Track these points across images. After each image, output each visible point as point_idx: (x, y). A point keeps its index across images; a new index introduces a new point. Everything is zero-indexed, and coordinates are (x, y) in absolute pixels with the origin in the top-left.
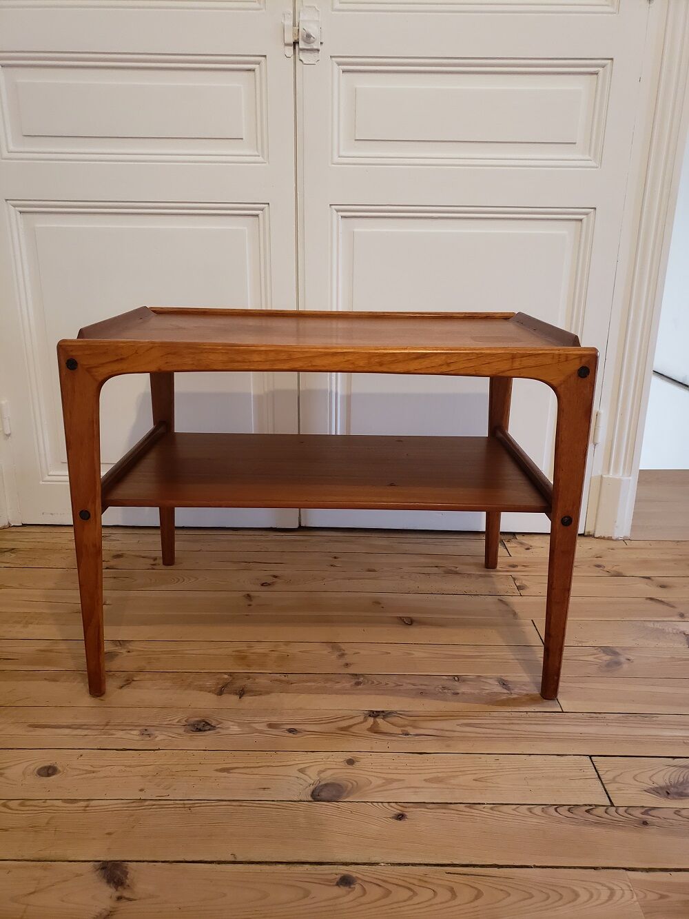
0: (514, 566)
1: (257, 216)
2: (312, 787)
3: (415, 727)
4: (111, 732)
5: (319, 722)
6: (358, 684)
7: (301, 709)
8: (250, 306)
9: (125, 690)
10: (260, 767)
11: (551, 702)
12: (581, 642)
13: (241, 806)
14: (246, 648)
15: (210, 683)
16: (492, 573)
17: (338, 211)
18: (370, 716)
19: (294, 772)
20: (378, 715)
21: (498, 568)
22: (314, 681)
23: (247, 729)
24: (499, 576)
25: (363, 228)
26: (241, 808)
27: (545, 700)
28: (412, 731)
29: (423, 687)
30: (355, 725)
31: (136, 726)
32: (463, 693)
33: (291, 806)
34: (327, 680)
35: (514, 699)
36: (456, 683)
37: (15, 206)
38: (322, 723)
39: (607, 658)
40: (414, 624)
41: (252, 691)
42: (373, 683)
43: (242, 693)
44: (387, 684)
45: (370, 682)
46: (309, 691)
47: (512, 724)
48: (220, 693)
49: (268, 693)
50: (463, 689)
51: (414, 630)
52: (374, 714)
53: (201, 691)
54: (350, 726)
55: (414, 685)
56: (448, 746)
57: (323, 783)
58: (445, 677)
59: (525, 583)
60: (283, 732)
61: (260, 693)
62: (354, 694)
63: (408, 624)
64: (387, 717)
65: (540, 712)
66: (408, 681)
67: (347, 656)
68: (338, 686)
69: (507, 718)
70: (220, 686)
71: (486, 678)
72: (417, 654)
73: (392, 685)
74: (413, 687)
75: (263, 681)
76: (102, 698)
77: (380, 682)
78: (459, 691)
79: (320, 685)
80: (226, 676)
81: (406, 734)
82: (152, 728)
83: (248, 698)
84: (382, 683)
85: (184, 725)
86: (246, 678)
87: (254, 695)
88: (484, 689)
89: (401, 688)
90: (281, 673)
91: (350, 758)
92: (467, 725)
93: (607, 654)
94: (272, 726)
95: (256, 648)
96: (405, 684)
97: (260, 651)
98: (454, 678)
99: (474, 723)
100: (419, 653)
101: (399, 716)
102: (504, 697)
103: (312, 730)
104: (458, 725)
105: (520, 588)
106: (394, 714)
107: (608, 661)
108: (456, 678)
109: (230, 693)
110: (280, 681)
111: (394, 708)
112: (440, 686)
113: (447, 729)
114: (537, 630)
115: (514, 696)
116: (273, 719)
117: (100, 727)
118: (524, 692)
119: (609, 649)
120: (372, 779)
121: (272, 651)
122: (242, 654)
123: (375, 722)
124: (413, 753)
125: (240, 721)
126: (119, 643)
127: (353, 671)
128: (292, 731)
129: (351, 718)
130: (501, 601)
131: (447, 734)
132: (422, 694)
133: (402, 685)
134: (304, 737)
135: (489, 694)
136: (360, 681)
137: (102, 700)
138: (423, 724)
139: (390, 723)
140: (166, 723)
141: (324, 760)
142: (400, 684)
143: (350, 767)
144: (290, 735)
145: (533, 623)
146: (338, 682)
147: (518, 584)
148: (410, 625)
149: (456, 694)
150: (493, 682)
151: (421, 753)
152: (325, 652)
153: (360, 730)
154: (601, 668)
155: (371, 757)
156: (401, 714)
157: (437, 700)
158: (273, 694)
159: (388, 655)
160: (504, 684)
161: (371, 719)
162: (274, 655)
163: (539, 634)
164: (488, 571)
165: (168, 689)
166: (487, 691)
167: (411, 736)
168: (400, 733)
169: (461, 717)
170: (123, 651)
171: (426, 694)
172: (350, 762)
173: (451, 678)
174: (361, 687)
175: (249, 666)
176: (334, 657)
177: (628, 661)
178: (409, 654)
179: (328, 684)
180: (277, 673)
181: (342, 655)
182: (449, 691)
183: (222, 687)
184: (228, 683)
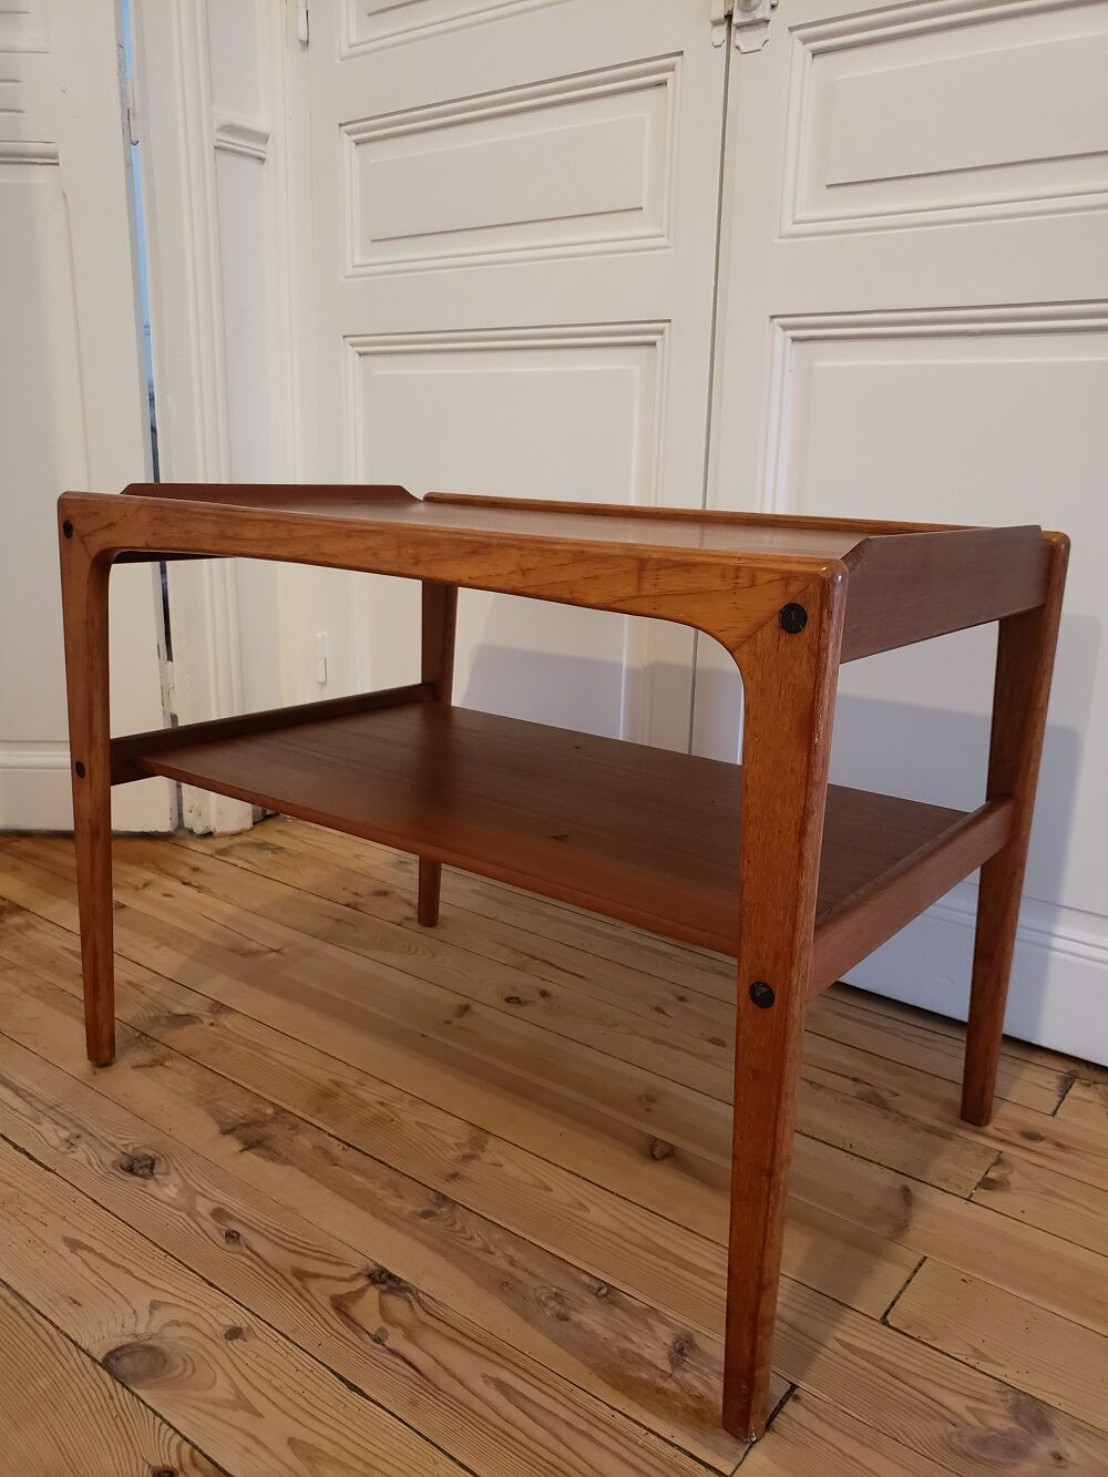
0: (1032, 1136)
1: (653, 344)
2: (128, 1340)
3: (409, 1336)
4: (44, 1119)
5: (280, 1241)
6: (427, 1214)
7: (292, 1210)
9: (136, 1073)
10: (118, 1266)
11: (728, 1443)
12: (985, 1358)
13: (14, 1309)
14: (352, 1083)
15: (237, 1110)
16: (963, 1133)
17: (784, 327)
18: (369, 1276)
19: (143, 1299)
20: (382, 1283)
21: (990, 1129)
22: (370, 1177)
23: (183, 1200)
24: (969, 1142)
26: (12, 1313)
27: (723, 1432)
28: (395, 1340)
29: (521, 1275)
30: (328, 1277)
31: (77, 1125)
32: (578, 1325)
33: (64, 1350)
34: (391, 1186)
35: (660, 1391)
36: (591, 1300)
37: (353, 345)
38: (285, 1248)
39: (1001, 1422)
40: (666, 1161)
41: (268, 1149)
42: (452, 1225)
43: (249, 1146)
44: (472, 1238)
45: (449, 1222)
46: (345, 1191)
47: (589, 1437)
48: (226, 1131)
49: (286, 1162)
50: (592, 1318)
51: (658, 1174)
52: (381, 1278)
53: (213, 1116)
54: (316, 1276)
55: (513, 1263)
56: (413, 1403)
57: (151, 1343)
58: (586, 1279)
59: (1014, 1178)
60: (219, 1230)
61: (275, 1157)
62: (398, 1228)
63: (653, 1158)
64: (392, 1293)
65: (680, 1449)
66: (511, 1251)
67: (474, 1162)
68: (393, 1203)
69: (591, 1419)
70: (243, 1121)
71: (663, 1320)
72: (596, 1214)
73: (478, 1243)
74: (505, 1265)
75: (305, 1141)
76: (98, 1071)
77: (463, 1230)
78: (575, 1317)
79: (371, 1187)
80: (270, 1111)
81: (377, 1340)
82: (88, 1138)
83: (250, 1156)
84: (465, 1233)
85: (124, 1153)
86: (288, 1126)
87: (264, 1157)
88: (627, 1338)
89: (485, 1258)
90: (344, 1142)
91: (244, 1326)
92: (501, 1386)
93: (1016, 1418)
94: (219, 1214)
95: (368, 1089)
96: (499, 1253)
97: (364, 1095)
98: (600, 1290)
99: (517, 1392)
100: (601, 1213)
101: (410, 1302)
102: (644, 1376)
103: (259, 1251)
104: (484, 1376)
105: (987, 1184)
106: (408, 1294)
107: (992, 1433)
108: (604, 1291)
109: (238, 1138)
110: (326, 1153)
111: (425, 1284)
112: (554, 1290)
113: (457, 1372)
114: (909, 1281)
115: (669, 1385)
116: (235, 1205)
117: (41, 1107)
118: (701, 1389)
119: (1039, 1411)
120: (222, 1382)
121: (381, 1104)
122: (336, 1089)
123: (361, 1292)
124: (342, 1379)
125: (193, 1184)
126: (219, 1008)
127: (448, 1190)
128: (232, 1236)
129: (338, 1264)
130: (906, 1191)
131: (444, 1381)
132: (505, 1286)
133: (492, 1253)
134: (234, 1256)
135: (623, 1353)
136: (438, 1212)
137: (95, 1074)
138: (429, 1340)
139: (381, 1306)
140: (111, 1139)
141: (207, 1308)
142: (492, 1249)
143: (222, 1342)
144: (222, 1241)
145: (920, 1265)
146: (401, 1197)
147: (992, 1175)
148: (657, 1159)
149: (564, 1318)
150: (666, 1336)
151: (353, 1388)
152: (451, 1141)
153: (322, 1292)
154: (955, 1440)
155: (272, 1344)
156: (419, 1301)
157: (515, 1310)
158: (289, 1168)
159: (546, 1193)
160: (680, 1351)
161: (362, 1282)
162: (375, 1111)
163: (901, 1292)
164: (958, 1126)
165: (180, 1094)
166: (628, 1345)
167: (380, 1346)
168: (373, 1332)
169: (511, 1366)
170: (207, 1021)
171: (511, 1289)
172: (234, 1333)
173: (596, 1286)
174: (424, 1222)
175: (319, 1110)
176: (452, 1155)
177: (1051, 1460)
178: (584, 1208)
179: (382, 1192)
180: (338, 1139)
181: (469, 1157)
182: (557, 1308)
183: (243, 1124)
184: (259, 1122)
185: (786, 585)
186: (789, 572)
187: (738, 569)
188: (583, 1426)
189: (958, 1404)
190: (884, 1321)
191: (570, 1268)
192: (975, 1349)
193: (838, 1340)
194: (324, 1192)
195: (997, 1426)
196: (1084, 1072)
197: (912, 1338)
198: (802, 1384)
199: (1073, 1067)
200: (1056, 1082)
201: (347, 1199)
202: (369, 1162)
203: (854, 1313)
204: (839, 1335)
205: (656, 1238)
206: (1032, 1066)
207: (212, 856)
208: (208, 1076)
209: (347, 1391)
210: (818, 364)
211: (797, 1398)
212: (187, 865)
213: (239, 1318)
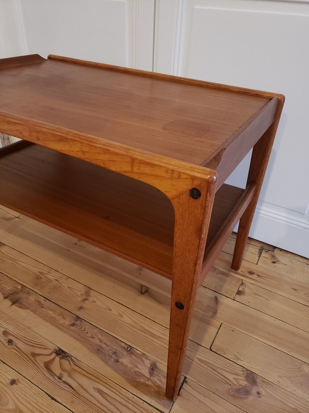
0: (251, 273)
3: (70, 375)
5: (26, 342)
6: (73, 325)
7: (29, 328)
11: (167, 402)
12: (238, 359)
14: (46, 272)
15: (9, 288)
16: (232, 274)
18: (56, 352)
20: (60, 354)
21: (239, 271)
22: (54, 311)
24: (234, 277)
27: (165, 398)
28: (66, 377)
29: (104, 346)
30: (43, 355)
32: (122, 363)
34: (61, 314)
35: (147, 386)
36: (125, 353)
38: (28, 344)
39: (243, 383)
40: (146, 294)
41: (20, 303)
42: (81, 328)
43: (14, 303)
44: (87, 333)
45: (80, 327)
46: (45, 317)
47: (126, 407)
48: (5, 298)
49: (26, 308)
50: (125, 360)
52: (60, 353)
53: (1, 292)
54: (39, 355)
55: (101, 341)
56: (72, 402)
58: (123, 345)
59: (247, 290)
60: (5, 340)
61: (22, 306)
62: (64, 331)
63: (142, 293)
64: (64, 358)
65: (153, 407)
66: (100, 337)
67: (87, 301)
68: (62, 321)
69: (127, 400)
70: (11, 292)
71: (147, 358)
72: (126, 319)
73: (89, 335)
74: (99, 343)
75: (32, 298)
77: (85, 330)
78: (121, 360)
79: (54, 315)
80: (20, 287)
81: (60, 378)
83: (14, 307)
84: (85, 331)
86: (26, 293)
87: (19, 307)
88: (136, 366)
89: (92, 340)
90: (45, 298)
91: (16, 378)
92: (99, 391)
93: (247, 380)
94: (5, 333)
95: (51, 274)
96: (96, 338)
97: (50, 277)
98: (128, 348)
99: (104, 392)
100: (128, 318)
101: (69, 361)
102: (142, 380)
103: (19, 347)
104: (94, 388)
105: (239, 293)
106: (69, 358)
107: (241, 387)
108: (129, 349)
109: (10, 300)
110: (39, 303)
111: (73, 353)
112: (114, 350)
113: (85, 387)
114: (217, 333)
115: (149, 383)
116: (11, 329)
118: (159, 383)
119: (253, 377)
120: (11, 402)
121: (56, 280)
122: (41, 276)
123: (54, 359)
124: (49, 396)
127: (80, 314)
128: (10, 342)
129: (45, 349)
130: (216, 298)
131: (81, 392)
132: (98, 351)
133: (94, 338)
134: (11, 350)
135: (135, 372)
136: (76, 323)
138: (77, 376)
139: (60, 365)
141: (3, 373)
142: (94, 336)
143: (9, 386)
144: (6, 344)
145: (221, 326)
146: (64, 319)
147: (240, 289)
148: (143, 294)
149: (117, 361)
150: (148, 363)
151: (53, 399)
152: (79, 294)
153: (41, 360)
154: (231, 391)
155: (26, 385)
156: (72, 360)
157: (102, 360)
158: (27, 311)
159: (109, 311)
160: (152, 369)
161: (54, 355)
162: (54, 284)
163: (215, 337)
164: (230, 271)
166: (137, 369)
167: (60, 381)
168: (58, 375)
169: (102, 383)
171: (101, 352)
172: (13, 382)
173: (126, 347)
174: (72, 328)
175: (36, 285)
176: (80, 299)
177: (257, 395)
178: (121, 316)
179: (58, 317)
180: (43, 297)
181: (85, 300)
182: (115, 357)
183: (11, 294)
184: (16, 292)
185: (193, 181)
186: (194, 176)
187: (173, 171)
188: (124, 403)
189: (231, 377)
190: (211, 350)
191: (118, 341)
192: (236, 356)
193: (197, 358)
194: (39, 320)
195: (242, 384)
196: (266, 247)
197: (218, 354)
198: (188, 377)
199: (263, 245)
200: (258, 251)
201: (47, 321)
202: (53, 305)
203: (202, 347)
204: (198, 356)
205: (144, 326)
206: (251, 246)
209: (51, 400)
210: (196, 7)
211: (186, 382)
213: (15, 376)
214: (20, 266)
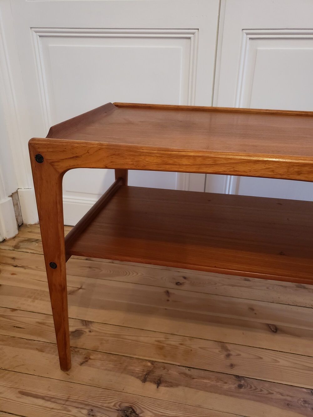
1: (189, 38)
4: (70, 408)
6: (240, 386)
7: (199, 406)
8: (180, 102)
9: (84, 367)
14: (164, 339)
15: (138, 369)
17: (247, 34)
22: (209, 379)
25: (264, 47)
29: (289, 398)
31: (86, 405)
34: (218, 380)
37: (36, 32)
40: (278, 332)
41: (166, 382)
42: (251, 388)
43: (159, 382)
44: (261, 390)
45: (249, 386)
46: (205, 388)
48: (144, 381)
49: (177, 385)
51: (278, 337)
53: (132, 375)
55: (282, 394)
61: (171, 385)
63: (274, 332)
66: (277, 390)
67: (232, 357)
68: (226, 387)
70: (145, 373)
72: (282, 362)
73: (265, 392)
74: (281, 397)
75: (174, 372)
76: (68, 372)
77: (256, 388)
79: (213, 383)
80: (149, 364)
82: (96, 409)
83: (163, 388)
85: (118, 410)
86: (162, 368)
89: (272, 396)
90: (186, 367)
95: (171, 340)
96: (275, 393)
97: (172, 343)
109: (151, 382)
110: (185, 374)
112: (302, 399)
117: (63, 402)
121: (181, 344)
122: (162, 344)
125: (157, 413)
126: (86, 323)
127: (236, 372)
132: (289, 405)
133: (273, 394)
136: (242, 383)
137: (68, 374)
140: (105, 405)
142: (271, 392)
146: (226, 383)
152: (217, 351)
157: (299, 413)
158: (180, 388)
159: (261, 360)
162: (183, 349)
165: (111, 371)
170: (87, 330)
171: (291, 405)
173: (310, 391)
174: (242, 390)
175: (165, 356)
176: (222, 357)
178: (277, 361)
179: (218, 384)
180: (183, 366)
181: (228, 356)
182: (309, 406)
183: (146, 375)
184: (150, 371)
191: (295, 388)
194: (201, 393)
201: (211, 392)
202: (202, 372)
205: (305, 364)
207: (13, 250)
208: (112, 357)
210: (259, 48)
212: (8, 257)
214: (130, 341)
